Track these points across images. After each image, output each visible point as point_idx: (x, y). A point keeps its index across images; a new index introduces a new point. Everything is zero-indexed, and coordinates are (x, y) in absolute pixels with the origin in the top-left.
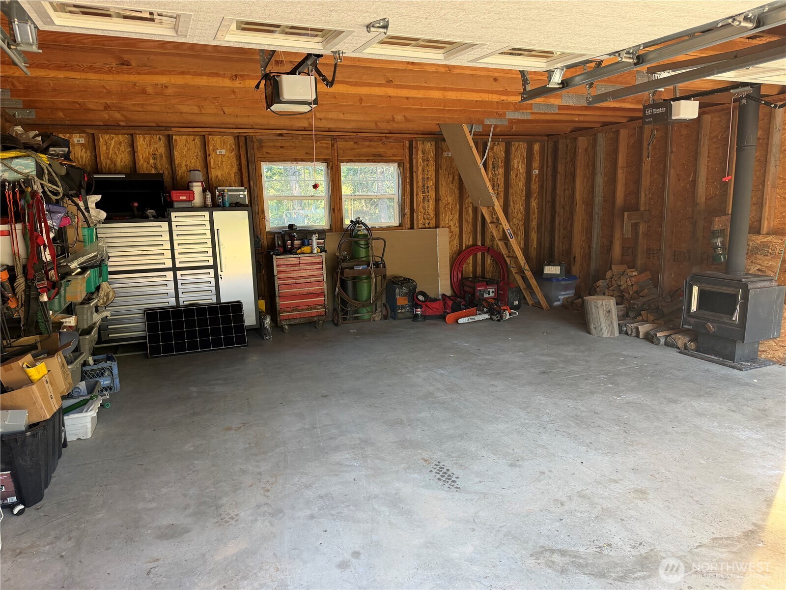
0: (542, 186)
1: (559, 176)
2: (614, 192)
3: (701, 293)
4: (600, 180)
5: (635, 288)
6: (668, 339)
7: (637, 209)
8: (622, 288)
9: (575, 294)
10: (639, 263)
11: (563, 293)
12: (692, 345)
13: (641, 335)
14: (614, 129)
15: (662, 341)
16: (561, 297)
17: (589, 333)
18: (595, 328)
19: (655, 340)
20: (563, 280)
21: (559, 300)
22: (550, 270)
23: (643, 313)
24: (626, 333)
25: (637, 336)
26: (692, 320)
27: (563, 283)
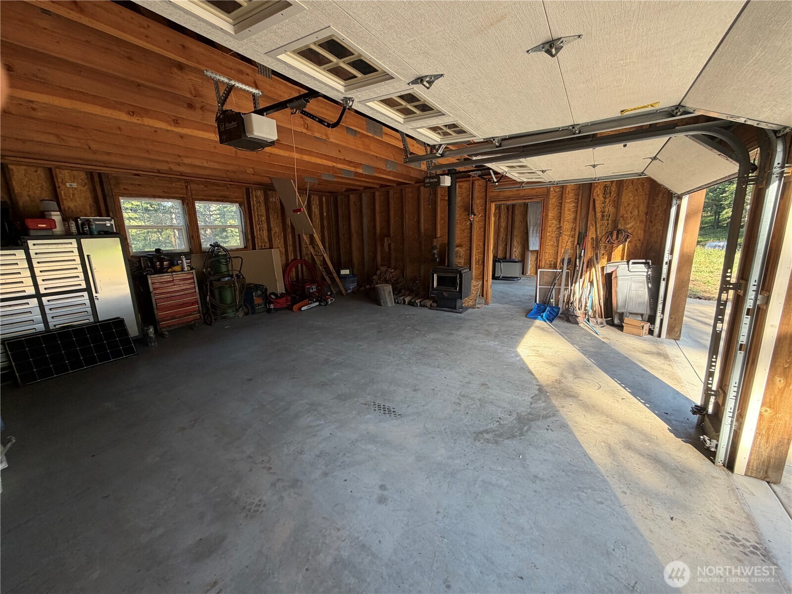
0: (329, 223)
1: (339, 216)
2: (375, 226)
3: (438, 278)
4: (365, 220)
5: (395, 278)
6: (422, 303)
7: (389, 236)
8: (387, 279)
9: (358, 285)
10: (392, 265)
11: (352, 285)
12: (435, 305)
13: (406, 303)
14: (372, 191)
15: (419, 304)
16: (351, 287)
17: (380, 305)
18: (384, 302)
19: (415, 304)
20: (352, 277)
21: (350, 289)
22: (343, 272)
23: (402, 291)
24: (398, 303)
25: (404, 303)
26: (435, 292)
27: (352, 279)
